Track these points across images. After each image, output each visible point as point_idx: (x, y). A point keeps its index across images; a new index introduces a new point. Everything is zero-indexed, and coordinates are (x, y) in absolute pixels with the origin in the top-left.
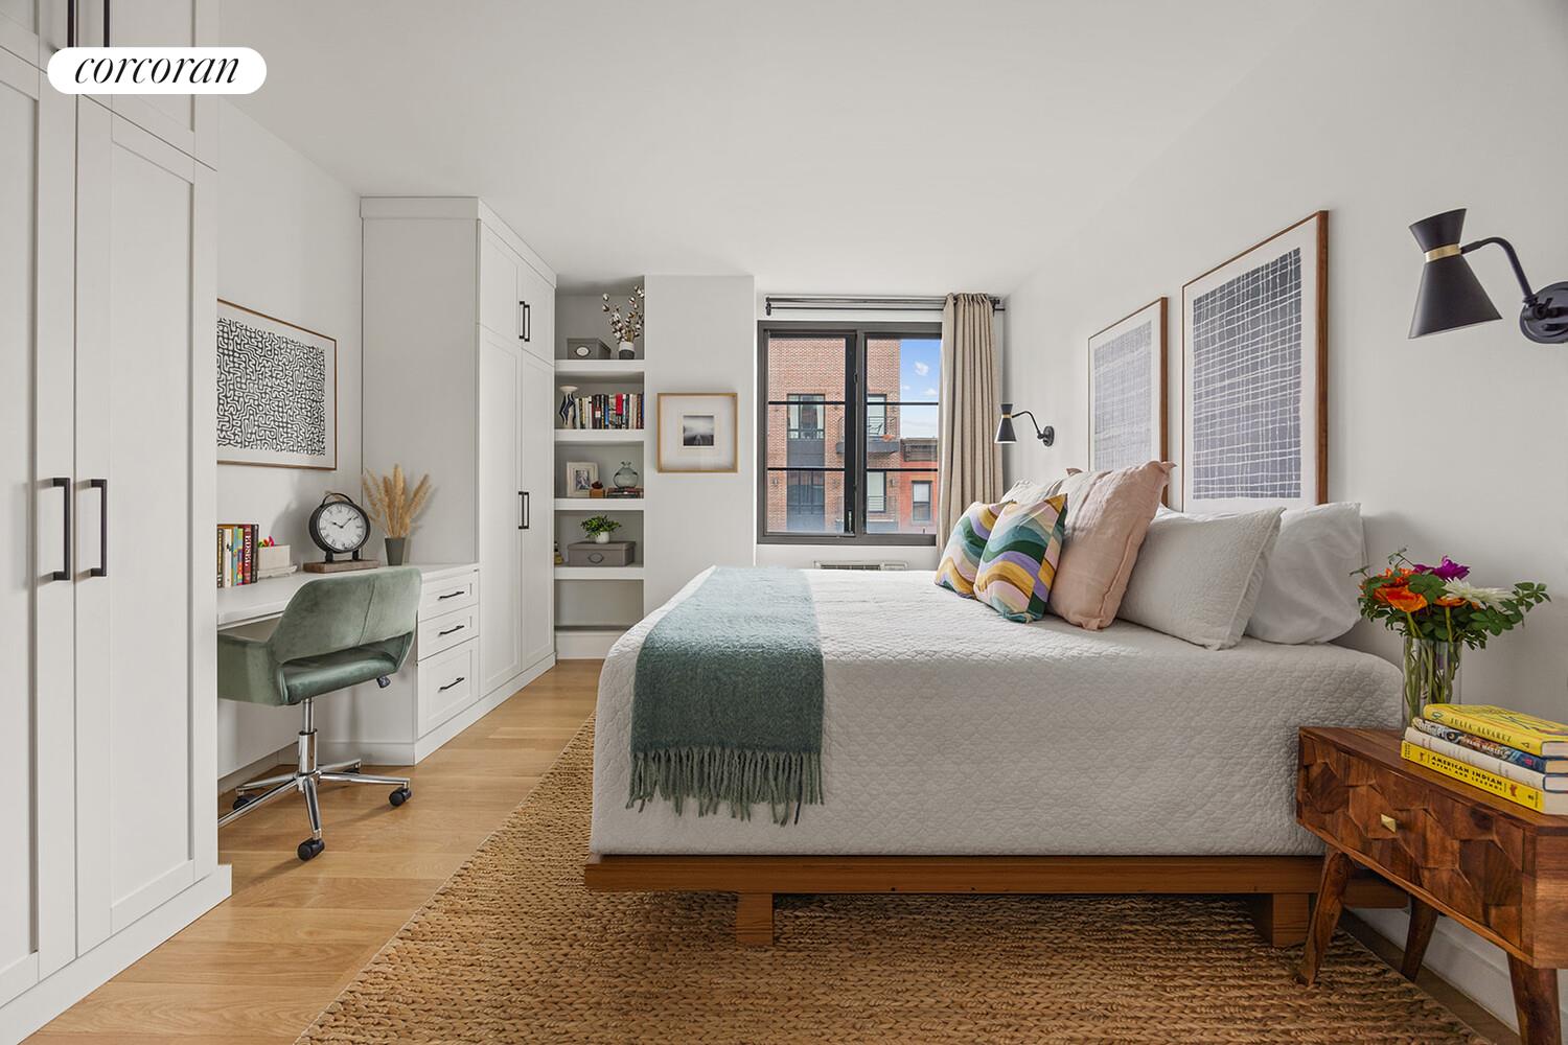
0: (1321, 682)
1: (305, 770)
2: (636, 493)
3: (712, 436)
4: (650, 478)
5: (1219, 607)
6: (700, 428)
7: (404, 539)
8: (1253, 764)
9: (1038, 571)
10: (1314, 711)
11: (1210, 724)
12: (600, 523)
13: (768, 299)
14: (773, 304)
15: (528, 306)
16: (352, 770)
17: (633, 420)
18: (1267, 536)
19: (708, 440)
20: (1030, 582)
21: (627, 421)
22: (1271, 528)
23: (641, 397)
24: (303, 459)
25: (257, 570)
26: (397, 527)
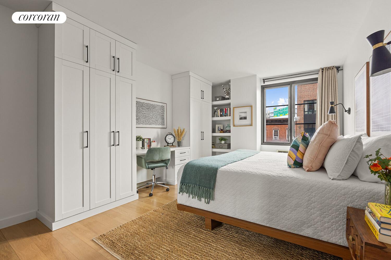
0: (364, 194)
1: (153, 182)
2: (229, 131)
3: (246, 117)
4: (232, 128)
5: (337, 167)
6: (243, 115)
7: (180, 142)
8: (333, 216)
9: (297, 153)
10: (360, 203)
11: (318, 201)
12: (222, 139)
13: (263, 80)
14: (265, 81)
15: (203, 91)
16: (164, 184)
17: (229, 114)
18: (354, 145)
19: (245, 118)
20: (294, 156)
21: (227, 114)
22: (355, 142)
23: (230, 108)
24: (161, 126)
25: (151, 146)
26: (179, 139)
